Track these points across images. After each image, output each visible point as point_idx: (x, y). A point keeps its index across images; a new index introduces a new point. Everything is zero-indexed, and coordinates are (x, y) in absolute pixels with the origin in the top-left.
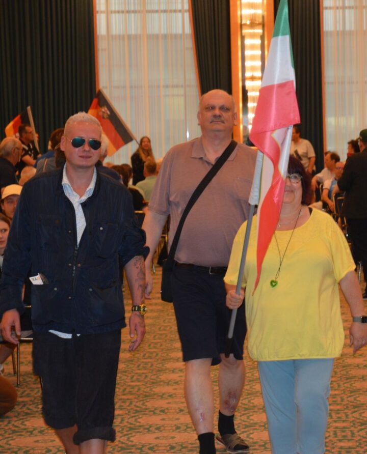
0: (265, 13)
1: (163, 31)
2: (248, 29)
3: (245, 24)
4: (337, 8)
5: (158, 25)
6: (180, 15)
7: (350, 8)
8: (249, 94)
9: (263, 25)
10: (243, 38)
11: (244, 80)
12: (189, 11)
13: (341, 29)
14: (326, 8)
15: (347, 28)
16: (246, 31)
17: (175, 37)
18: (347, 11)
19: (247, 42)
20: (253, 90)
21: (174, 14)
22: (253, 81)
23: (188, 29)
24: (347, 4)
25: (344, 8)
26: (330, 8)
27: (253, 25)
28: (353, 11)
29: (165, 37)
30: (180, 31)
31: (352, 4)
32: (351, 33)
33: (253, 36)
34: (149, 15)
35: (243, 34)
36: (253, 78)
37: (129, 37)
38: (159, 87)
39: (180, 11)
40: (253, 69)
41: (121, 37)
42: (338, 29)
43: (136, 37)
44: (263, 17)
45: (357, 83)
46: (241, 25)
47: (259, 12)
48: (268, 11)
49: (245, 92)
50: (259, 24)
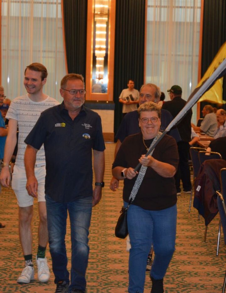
0: (110, 8)
1: (44, 16)
2: (99, 17)
3: (97, 14)
4: (156, 7)
5: (41, 11)
6: (55, 6)
7: (164, 7)
8: (97, 59)
9: (108, 15)
10: (95, 23)
11: (94, 50)
12: (61, 3)
13: (158, 20)
14: (149, 6)
15: (162, 20)
16: (97, 18)
17: (51, 19)
18: (162, 9)
19: (98, 25)
20: (100, 56)
21: (51, 5)
22: (100, 51)
23: (60, 15)
24: (163, 5)
25: (161, 7)
26: (152, 6)
27: (102, 15)
28: (166, 9)
29: (45, 19)
30: (55, 16)
31: (166, 4)
32: (164, 23)
33: (101, 22)
34: (35, 5)
35: (95, 20)
36: (100, 49)
37: (22, 18)
38: (39, 51)
39: (55, 3)
40: (101, 43)
41: (17, 18)
42: (156, 20)
43: (26, 19)
44: (109, 10)
45: (167, 55)
46: (94, 14)
47: (106, 6)
48: (112, 6)
49: (94, 57)
50: (106, 14)
